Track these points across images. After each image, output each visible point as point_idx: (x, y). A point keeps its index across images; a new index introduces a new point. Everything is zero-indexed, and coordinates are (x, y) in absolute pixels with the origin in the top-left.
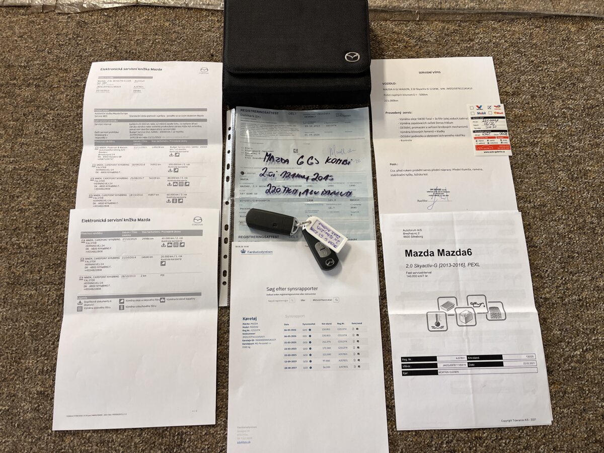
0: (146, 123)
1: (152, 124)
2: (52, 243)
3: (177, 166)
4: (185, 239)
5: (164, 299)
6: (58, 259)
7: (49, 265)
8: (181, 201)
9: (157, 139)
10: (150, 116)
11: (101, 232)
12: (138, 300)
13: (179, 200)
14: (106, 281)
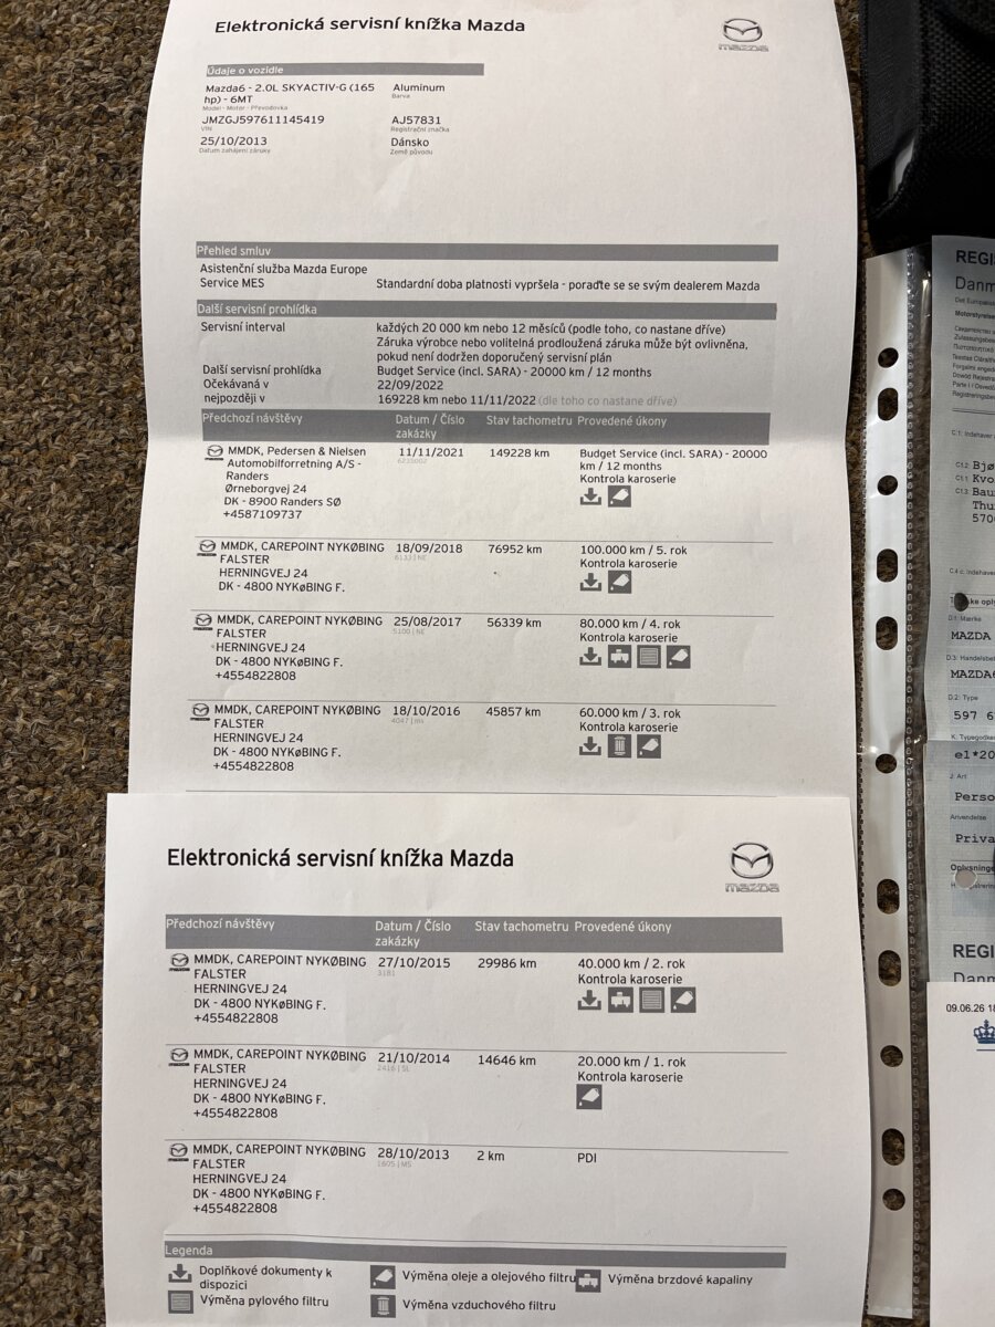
0: (462, 321)
1: (491, 329)
2: (23, 954)
3: (626, 558)
4: (699, 968)
5: (596, 1274)
6: (59, 1037)
7: (18, 1067)
8: (651, 746)
9: (516, 408)
10: (480, 285)
11: (264, 918)
12: (463, 1277)
13: (643, 740)
14: (302, 1170)
